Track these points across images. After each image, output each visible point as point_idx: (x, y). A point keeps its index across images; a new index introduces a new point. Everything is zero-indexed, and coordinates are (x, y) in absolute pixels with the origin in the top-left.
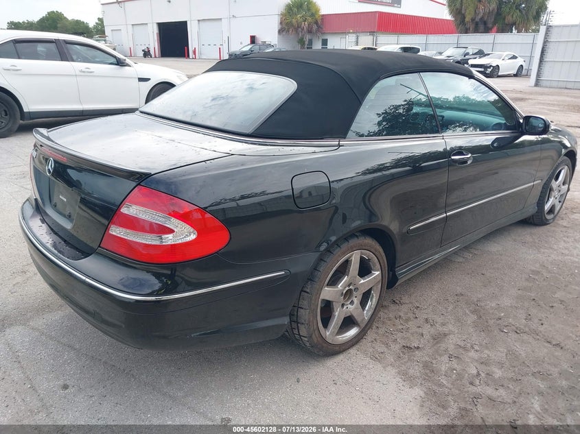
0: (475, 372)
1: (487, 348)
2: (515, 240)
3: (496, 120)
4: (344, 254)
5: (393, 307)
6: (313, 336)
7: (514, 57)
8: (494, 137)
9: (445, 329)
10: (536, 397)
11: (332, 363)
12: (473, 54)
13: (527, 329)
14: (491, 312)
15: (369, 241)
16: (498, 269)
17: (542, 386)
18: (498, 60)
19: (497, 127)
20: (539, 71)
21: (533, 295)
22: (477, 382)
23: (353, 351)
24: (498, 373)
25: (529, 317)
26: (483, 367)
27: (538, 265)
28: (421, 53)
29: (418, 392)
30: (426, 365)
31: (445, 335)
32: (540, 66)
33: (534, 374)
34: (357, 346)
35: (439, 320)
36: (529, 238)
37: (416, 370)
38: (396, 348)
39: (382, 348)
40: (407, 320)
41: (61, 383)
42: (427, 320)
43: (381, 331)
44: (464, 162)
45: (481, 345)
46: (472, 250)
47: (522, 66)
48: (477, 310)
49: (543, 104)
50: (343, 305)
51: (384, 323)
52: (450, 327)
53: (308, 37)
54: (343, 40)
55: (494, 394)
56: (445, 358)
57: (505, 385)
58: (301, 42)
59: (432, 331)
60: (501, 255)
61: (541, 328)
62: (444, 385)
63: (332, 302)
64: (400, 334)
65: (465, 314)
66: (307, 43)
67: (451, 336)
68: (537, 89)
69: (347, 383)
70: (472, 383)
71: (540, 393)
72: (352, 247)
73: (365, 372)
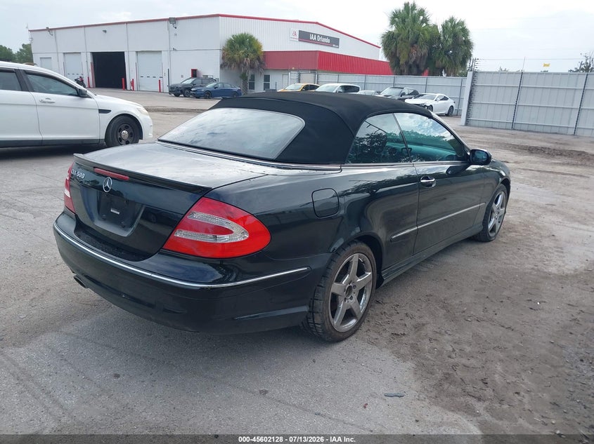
0: (451, 349)
1: (457, 332)
2: (467, 254)
3: (449, 153)
4: (348, 256)
5: (377, 306)
6: (326, 323)
7: (445, 99)
8: (449, 166)
9: (423, 321)
10: (499, 363)
11: (338, 347)
12: (408, 95)
13: (485, 318)
14: (457, 307)
15: (364, 246)
16: (457, 276)
17: (501, 356)
18: (431, 101)
19: (450, 158)
20: (468, 111)
21: (486, 294)
22: (454, 356)
23: (353, 338)
24: (468, 349)
25: (485, 310)
26: (456, 345)
27: (487, 272)
28: (361, 92)
29: (410, 364)
30: (413, 346)
31: (423, 325)
32: (469, 107)
33: (494, 348)
34: (355, 335)
35: (417, 314)
36: (477, 252)
37: (405, 350)
38: (386, 335)
39: (376, 336)
40: (391, 315)
41: (112, 372)
42: (407, 314)
43: (372, 323)
44: (429, 185)
45: (453, 331)
46: (433, 262)
47: (452, 106)
48: (446, 307)
49: (475, 141)
50: (345, 299)
51: (372, 318)
52: (427, 319)
53: (250, 73)
54: (285, 77)
55: (467, 363)
56: (427, 341)
57: (475, 356)
58: (244, 77)
59: (413, 322)
60: (458, 265)
61: (496, 317)
62: (429, 359)
63: (339, 295)
64: (387, 326)
65: (437, 310)
66: (249, 78)
67: (428, 326)
68: (467, 128)
69: (354, 361)
70: (450, 357)
71: (501, 360)
72: (353, 251)
73: (366, 353)
